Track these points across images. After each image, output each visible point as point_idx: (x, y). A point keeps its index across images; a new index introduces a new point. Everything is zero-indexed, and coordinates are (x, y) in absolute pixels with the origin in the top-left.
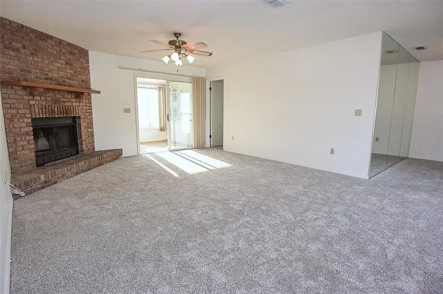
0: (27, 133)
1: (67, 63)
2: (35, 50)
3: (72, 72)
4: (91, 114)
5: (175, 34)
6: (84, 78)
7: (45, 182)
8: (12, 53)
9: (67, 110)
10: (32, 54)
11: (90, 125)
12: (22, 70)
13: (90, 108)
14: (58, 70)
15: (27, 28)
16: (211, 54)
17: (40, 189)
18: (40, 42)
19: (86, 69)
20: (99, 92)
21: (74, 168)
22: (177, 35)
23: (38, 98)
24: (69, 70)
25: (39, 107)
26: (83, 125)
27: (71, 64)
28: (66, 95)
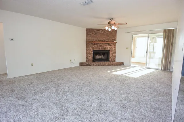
0: (91, 53)
1: (106, 35)
5: (111, 19)
6: (113, 38)
8: (89, 36)
9: (104, 48)
10: (95, 35)
11: (115, 53)
12: (92, 39)
13: (115, 48)
15: (94, 29)
17: (86, 65)
18: (98, 31)
19: (115, 35)
22: (112, 19)
23: (95, 45)
24: (107, 37)
25: (95, 47)
26: (111, 53)
27: (108, 35)
28: (105, 44)
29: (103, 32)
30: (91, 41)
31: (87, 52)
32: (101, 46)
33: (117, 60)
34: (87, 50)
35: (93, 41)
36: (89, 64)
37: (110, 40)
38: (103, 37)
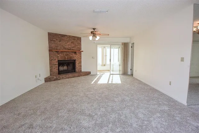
0: (56, 64)
1: (72, 43)
2: (60, 40)
3: (74, 45)
4: (81, 59)
6: (78, 47)
7: (56, 79)
8: (53, 42)
9: (71, 58)
10: (59, 41)
11: (80, 62)
12: (56, 46)
13: (81, 57)
14: (68, 45)
15: (58, 34)
16: (109, 35)
17: (53, 81)
18: (62, 38)
19: (80, 44)
20: (83, 51)
21: (67, 76)
22: (94, 29)
23: (61, 54)
24: (73, 45)
25: (60, 57)
26: (77, 62)
27: (74, 43)
28: (71, 53)
29: (68, 39)
30: (55, 49)
31: (50, 64)
32: (67, 55)
33: (84, 69)
34: (51, 60)
35: (57, 49)
36: (57, 79)
37: (75, 49)
38: (69, 45)
